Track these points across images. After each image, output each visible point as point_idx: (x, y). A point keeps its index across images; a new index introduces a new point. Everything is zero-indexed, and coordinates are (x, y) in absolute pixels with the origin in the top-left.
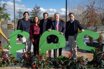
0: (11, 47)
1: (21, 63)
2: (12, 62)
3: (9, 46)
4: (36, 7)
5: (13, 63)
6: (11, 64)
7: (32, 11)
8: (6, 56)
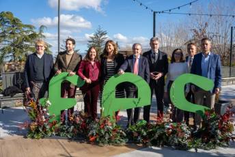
0: (50, 104)
1: (68, 132)
2: (52, 131)
3: (48, 102)
4: (99, 32)
5: (54, 133)
6: (50, 134)
7: (91, 40)
8: (42, 119)
